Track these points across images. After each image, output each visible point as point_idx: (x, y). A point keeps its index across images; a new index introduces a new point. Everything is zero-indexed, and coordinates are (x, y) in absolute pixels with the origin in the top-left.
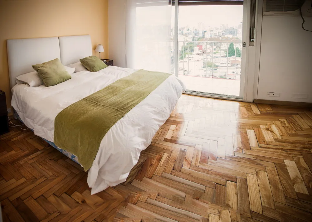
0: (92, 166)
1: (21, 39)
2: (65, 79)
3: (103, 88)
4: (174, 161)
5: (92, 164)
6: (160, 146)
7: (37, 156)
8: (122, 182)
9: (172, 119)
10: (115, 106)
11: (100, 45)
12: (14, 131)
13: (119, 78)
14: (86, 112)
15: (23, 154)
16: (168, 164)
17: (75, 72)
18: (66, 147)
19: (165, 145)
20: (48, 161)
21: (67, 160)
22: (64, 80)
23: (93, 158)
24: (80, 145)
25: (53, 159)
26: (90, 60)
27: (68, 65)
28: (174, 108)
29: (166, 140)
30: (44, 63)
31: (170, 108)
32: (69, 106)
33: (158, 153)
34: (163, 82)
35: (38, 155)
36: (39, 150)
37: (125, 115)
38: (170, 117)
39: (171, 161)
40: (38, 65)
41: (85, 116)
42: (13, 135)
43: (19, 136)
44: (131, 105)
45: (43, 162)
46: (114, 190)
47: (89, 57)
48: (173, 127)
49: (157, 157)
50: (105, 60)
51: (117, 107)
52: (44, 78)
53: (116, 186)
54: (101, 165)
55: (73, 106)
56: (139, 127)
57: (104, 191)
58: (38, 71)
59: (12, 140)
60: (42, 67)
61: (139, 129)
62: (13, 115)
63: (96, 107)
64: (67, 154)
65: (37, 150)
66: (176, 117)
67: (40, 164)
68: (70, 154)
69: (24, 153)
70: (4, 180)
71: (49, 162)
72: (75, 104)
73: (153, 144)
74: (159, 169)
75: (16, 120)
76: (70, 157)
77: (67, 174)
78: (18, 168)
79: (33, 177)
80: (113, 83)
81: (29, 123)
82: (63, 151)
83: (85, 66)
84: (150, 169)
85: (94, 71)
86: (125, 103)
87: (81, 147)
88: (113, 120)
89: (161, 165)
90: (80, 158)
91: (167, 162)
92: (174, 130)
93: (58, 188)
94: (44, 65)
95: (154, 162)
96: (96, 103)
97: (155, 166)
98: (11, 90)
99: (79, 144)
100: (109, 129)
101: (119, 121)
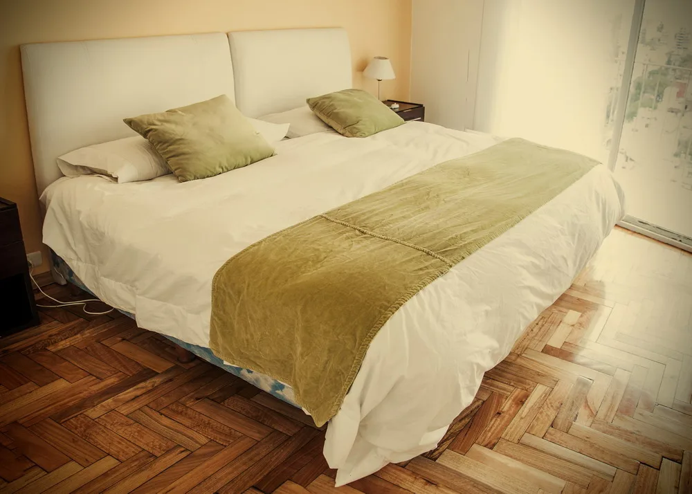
0: (340, 412)
1: (84, 40)
2: (252, 160)
3: (385, 186)
4: (558, 405)
5: (339, 406)
6: (530, 366)
7: (149, 391)
8: (428, 450)
9: (575, 294)
10: (423, 242)
11: (380, 58)
12: (56, 322)
13: (440, 160)
14: (323, 255)
15: (95, 388)
16: (541, 413)
17: (287, 137)
18: (252, 359)
19: (542, 364)
20: (189, 404)
21: (258, 399)
22: (249, 160)
23: (343, 387)
24: (302, 355)
25: (207, 397)
26: (341, 100)
27: (264, 115)
28: (587, 266)
29: (548, 350)
30: (171, 112)
31: (578, 263)
32: (264, 240)
33: (522, 382)
34: (574, 181)
35: (154, 389)
36: (157, 374)
37: (451, 269)
38: (572, 287)
39: (549, 406)
40: (148, 115)
41: (321, 270)
42: (54, 332)
43: (79, 335)
44: (469, 243)
45: (174, 407)
46: (404, 472)
47: (343, 92)
48: (572, 316)
49: (518, 392)
50: (397, 102)
51: (426, 245)
52: (172, 154)
53: (410, 461)
54: (368, 407)
55: (281, 237)
56: (488, 308)
57: (374, 475)
58: (149, 134)
59: (52, 349)
60: (165, 124)
61: (487, 313)
62: (50, 273)
63: (358, 243)
64: (257, 380)
65: (148, 374)
66: (585, 290)
67: (161, 414)
68: (266, 379)
69: (102, 384)
70: (37, 470)
71: (194, 407)
72: (285, 233)
73: (513, 357)
74: (517, 425)
75: (65, 285)
76: (267, 389)
77: (257, 436)
78: (85, 431)
79: (142, 454)
80: (421, 174)
81: (114, 293)
82: (244, 372)
83: (326, 121)
84: (492, 422)
85: (358, 134)
86: (454, 236)
87: (303, 358)
88: (411, 283)
89: (523, 416)
90: (301, 392)
91: (540, 408)
92: (573, 326)
93: (230, 477)
94: (172, 118)
95: (507, 405)
96: (359, 230)
97: (507, 416)
98: (38, 196)
99: (299, 349)
100: (397, 309)
101: (429, 287)
